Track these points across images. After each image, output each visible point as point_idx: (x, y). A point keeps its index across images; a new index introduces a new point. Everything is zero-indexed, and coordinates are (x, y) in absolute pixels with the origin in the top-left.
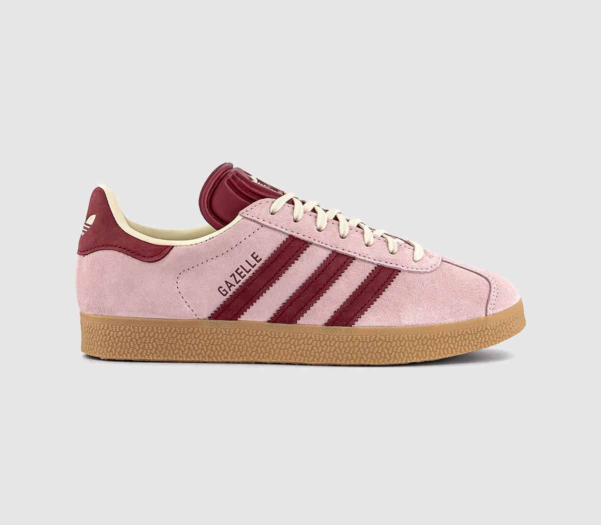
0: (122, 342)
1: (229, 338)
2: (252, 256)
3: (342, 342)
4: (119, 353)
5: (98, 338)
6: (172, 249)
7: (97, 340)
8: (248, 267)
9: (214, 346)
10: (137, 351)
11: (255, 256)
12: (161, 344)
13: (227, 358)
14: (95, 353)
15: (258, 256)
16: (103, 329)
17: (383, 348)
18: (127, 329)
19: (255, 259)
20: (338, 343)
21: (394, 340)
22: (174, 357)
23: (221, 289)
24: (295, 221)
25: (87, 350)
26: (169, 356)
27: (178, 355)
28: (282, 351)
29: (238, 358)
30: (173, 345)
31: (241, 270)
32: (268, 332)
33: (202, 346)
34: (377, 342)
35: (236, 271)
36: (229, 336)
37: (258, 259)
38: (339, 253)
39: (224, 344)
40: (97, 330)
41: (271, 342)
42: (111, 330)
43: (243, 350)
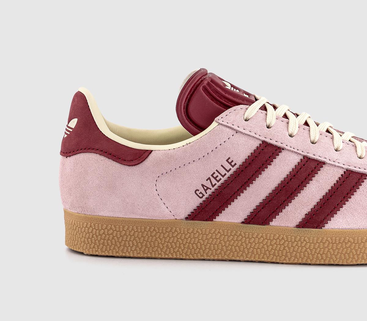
0: (104, 240)
1: (205, 238)
2: (227, 161)
3: (313, 243)
4: (101, 249)
5: (81, 235)
6: (150, 153)
7: (81, 237)
8: (223, 172)
9: (191, 244)
10: (119, 248)
11: (230, 161)
12: (141, 242)
13: (203, 256)
14: (79, 248)
15: (232, 161)
16: (86, 227)
17: (351, 249)
18: (109, 228)
19: (230, 163)
20: (309, 244)
21: (362, 242)
22: (154, 254)
23: (197, 192)
24: (268, 127)
25: (71, 245)
26: (149, 253)
27: (157, 252)
28: (255, 250)
29: (214, 256)
30: (152, 243)
31: (217, 174)
32: (242, 233)
33: (180, 244)
34: (346, 243)
35: (212, 175)
36: (205, 236)
37: (233, 164)
38: (309, 158)
39: (200, 242)
40: (80, 227)
41: (245, 242)
42: (94, 228)
43: (218, 249)
